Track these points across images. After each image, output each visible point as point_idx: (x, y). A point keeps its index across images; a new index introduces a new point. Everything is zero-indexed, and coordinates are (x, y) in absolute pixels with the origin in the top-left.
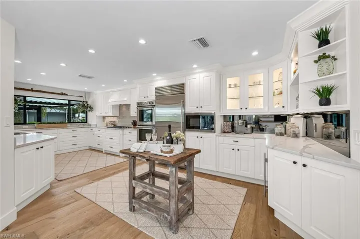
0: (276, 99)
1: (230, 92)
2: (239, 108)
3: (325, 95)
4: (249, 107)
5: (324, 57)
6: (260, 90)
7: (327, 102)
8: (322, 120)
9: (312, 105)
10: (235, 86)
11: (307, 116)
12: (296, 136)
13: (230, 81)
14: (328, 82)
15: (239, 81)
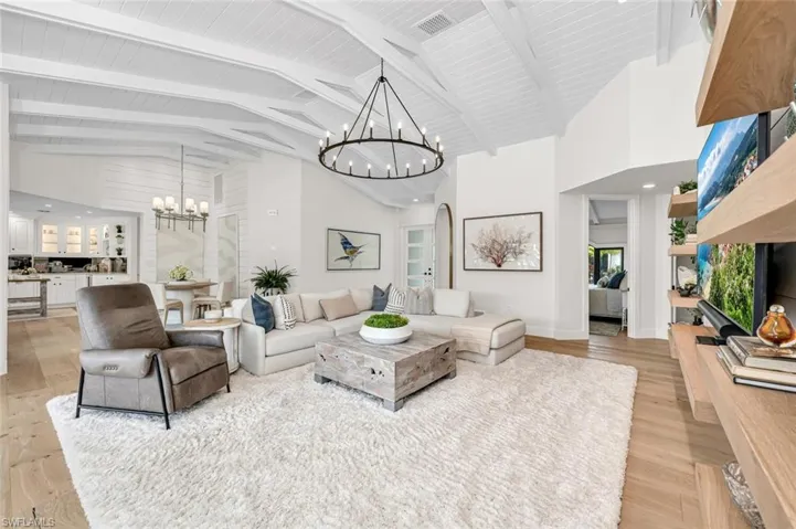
0: (92, 247)
1: (45, 237)
3: (120, 252)
4: (67, 252)
5: (119, 236)
6: (78, 239)
7: (120, 254)
8: (119, 261)
9: (115, 255)
10: (51, 232)
11: (113, 259)
12: (106, 271)
13: (45, 227)
14: (121, 246)
15: (54, 228)
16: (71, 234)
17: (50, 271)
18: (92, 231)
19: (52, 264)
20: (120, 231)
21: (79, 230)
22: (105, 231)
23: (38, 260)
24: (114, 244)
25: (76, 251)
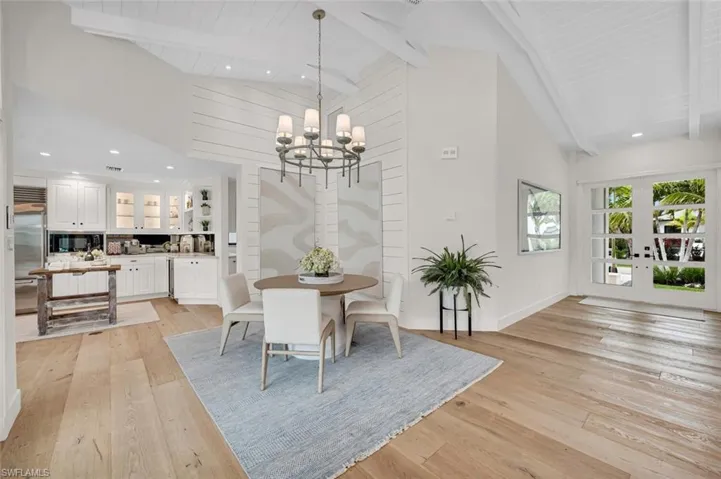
0: (172, 221)
1: (120, 208)
2: (133, 227)
3: (206, 225)
4: (145, 227)
5: (205, 205)
6: (157, 210)
7: (206, 229)
8: (204, 239)
9: (199, 230)
10: (126, 202)
11: (194, 236)
12: (188, 251)
13: (119, 195)
14: (207, 218)
15: (130, 197)
16: (149, 204)
17: (126, 252)
18: (172, 200)
19: (128, 243)
20: (205, 198)
21: (157, 199)
22: (187, 200)
23: (112, 238)
24: (199, 215)
25: (155, 227)
